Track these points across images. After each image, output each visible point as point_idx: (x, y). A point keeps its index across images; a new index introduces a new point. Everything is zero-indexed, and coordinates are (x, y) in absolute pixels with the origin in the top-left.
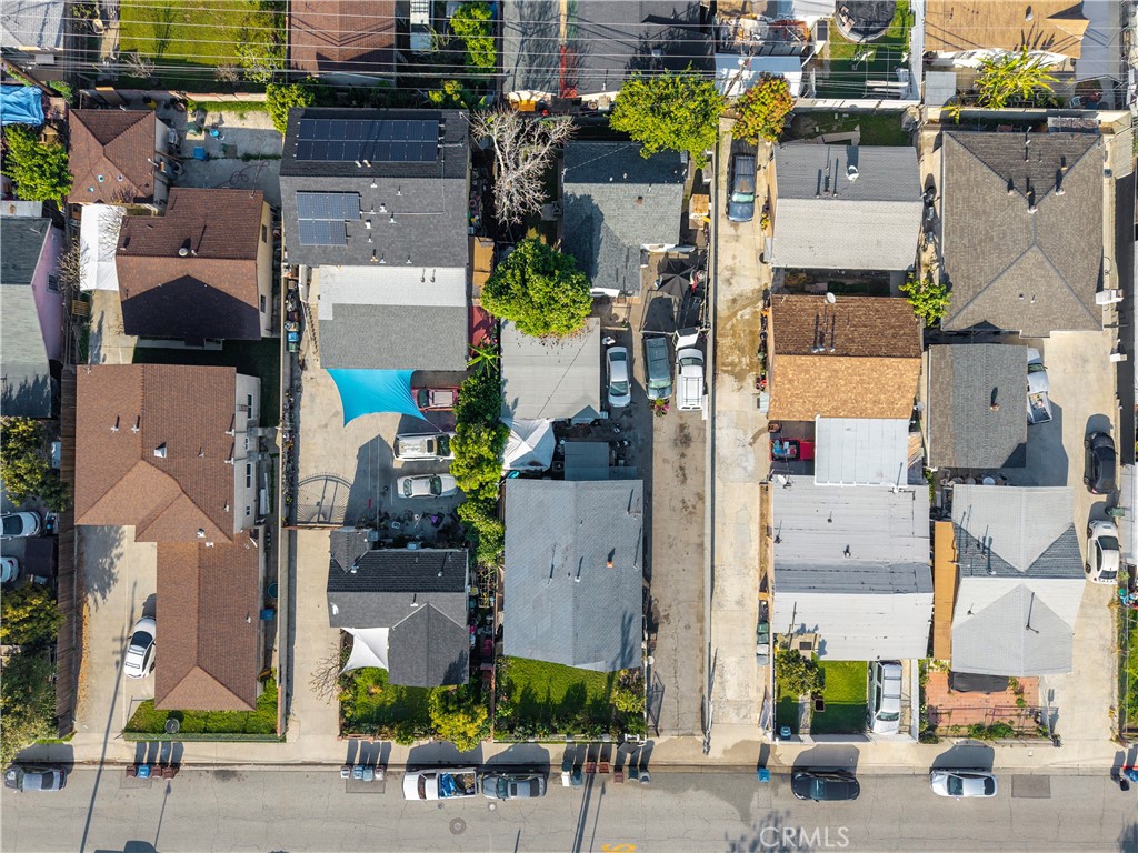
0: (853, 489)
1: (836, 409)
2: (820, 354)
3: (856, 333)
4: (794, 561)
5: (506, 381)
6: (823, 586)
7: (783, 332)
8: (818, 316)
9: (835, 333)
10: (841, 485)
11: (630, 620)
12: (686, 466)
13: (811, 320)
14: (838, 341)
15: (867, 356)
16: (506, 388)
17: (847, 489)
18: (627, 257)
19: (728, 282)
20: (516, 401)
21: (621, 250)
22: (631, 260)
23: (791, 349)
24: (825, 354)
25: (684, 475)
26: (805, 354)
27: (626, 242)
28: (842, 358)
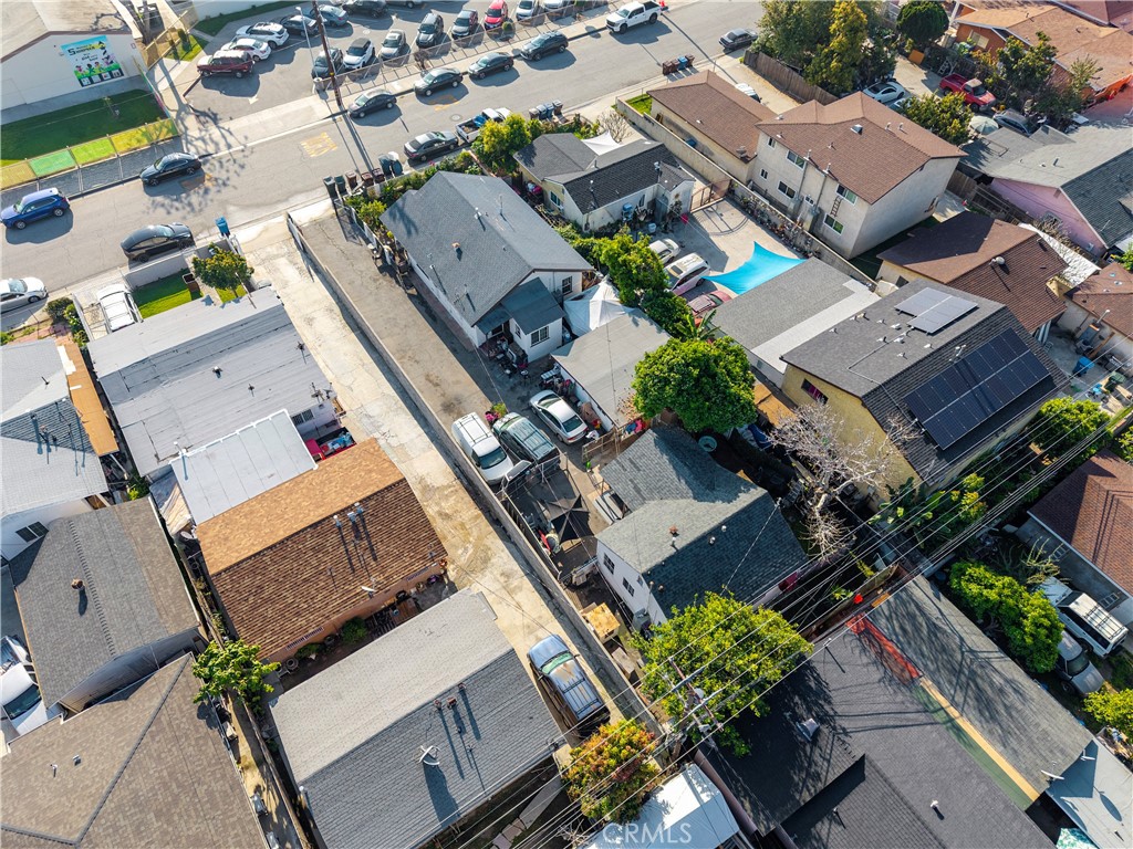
0: (237, 427)
1: (297, 484)
2: (350, 508)
3: (314, 563)
4: (275, 339)
5: (660, 331)
6: (232, 332)
7: (409, 512)
8: (375, 559)
9: (342, 549)
10: (254, 424)
11: (409, 233)
12: (433, 388)
13: (381, 549)
14: (334, 538)
15: (287, 539)
16: (654, 327)
17: (244, 424)
18: (638, 491)
19: (507, 575)
20: (637, 324)
21: (651, 491)
22: (633, 492)
23: (390, 496)
24: (342, 512)
25: (431, 381)
26: (369, 498)
27: (652, 502)
28: (320, 518)
